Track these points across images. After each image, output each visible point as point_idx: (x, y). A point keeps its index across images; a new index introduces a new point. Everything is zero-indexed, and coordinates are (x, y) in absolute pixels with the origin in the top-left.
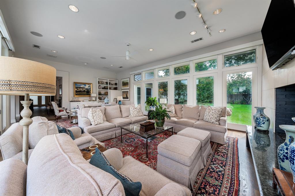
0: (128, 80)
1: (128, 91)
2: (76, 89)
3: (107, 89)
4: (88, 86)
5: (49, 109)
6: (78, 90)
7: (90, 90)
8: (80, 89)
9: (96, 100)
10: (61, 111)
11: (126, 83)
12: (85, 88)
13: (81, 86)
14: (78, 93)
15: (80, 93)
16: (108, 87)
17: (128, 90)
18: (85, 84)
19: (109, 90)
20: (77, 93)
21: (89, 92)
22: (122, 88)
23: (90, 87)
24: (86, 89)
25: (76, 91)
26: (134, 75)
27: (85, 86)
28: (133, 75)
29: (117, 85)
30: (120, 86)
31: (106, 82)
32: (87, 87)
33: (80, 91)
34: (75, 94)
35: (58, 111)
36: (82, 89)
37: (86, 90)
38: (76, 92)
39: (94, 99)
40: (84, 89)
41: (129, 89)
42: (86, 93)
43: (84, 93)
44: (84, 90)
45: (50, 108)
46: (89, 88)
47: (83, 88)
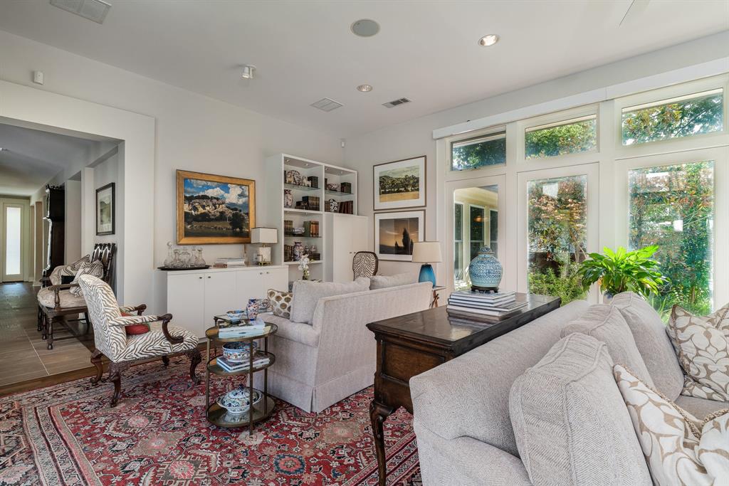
0: (416, 168)
1: (416, 220)
2: (186, 208)
3: (317, 209)
4: (238, 191)
5: (52, 305)
6: (195, 209)
7: (248, 214)
8: (204, 207)
9: (272, 262)
10: (138, 329)
11: (406, 179)
12: (227, 201)
13: (210, 193)
14: (196, 225)
15: (205, 224)
16: (317, 199)
17: (419, 215)
18: (224, 183)
19: (322, 212)
20: (189, 223)
21: (243, 219)
22: (379, 205)
23: (244, 200)
24: (232, 207)
25: (186, 213)
26: (452, 143)
27: (227, 190)
28: (448, 141)
29: (349, 192)
30: (365, 194)
31: (310, 179)
32: (233, 196)
33: (204, 217)
34: (183, 232)
35: (121, 335)
36: (214, 205)
37: (229, 213)
38: (188, 218)
39: (265, 254)
40: (222, 208)
41: (422, 209)
42: (227, 225)
43: (219, 225)
44: (222, 213)
45: (57, 303)
46: (241, 201)
47: (217, 201)
